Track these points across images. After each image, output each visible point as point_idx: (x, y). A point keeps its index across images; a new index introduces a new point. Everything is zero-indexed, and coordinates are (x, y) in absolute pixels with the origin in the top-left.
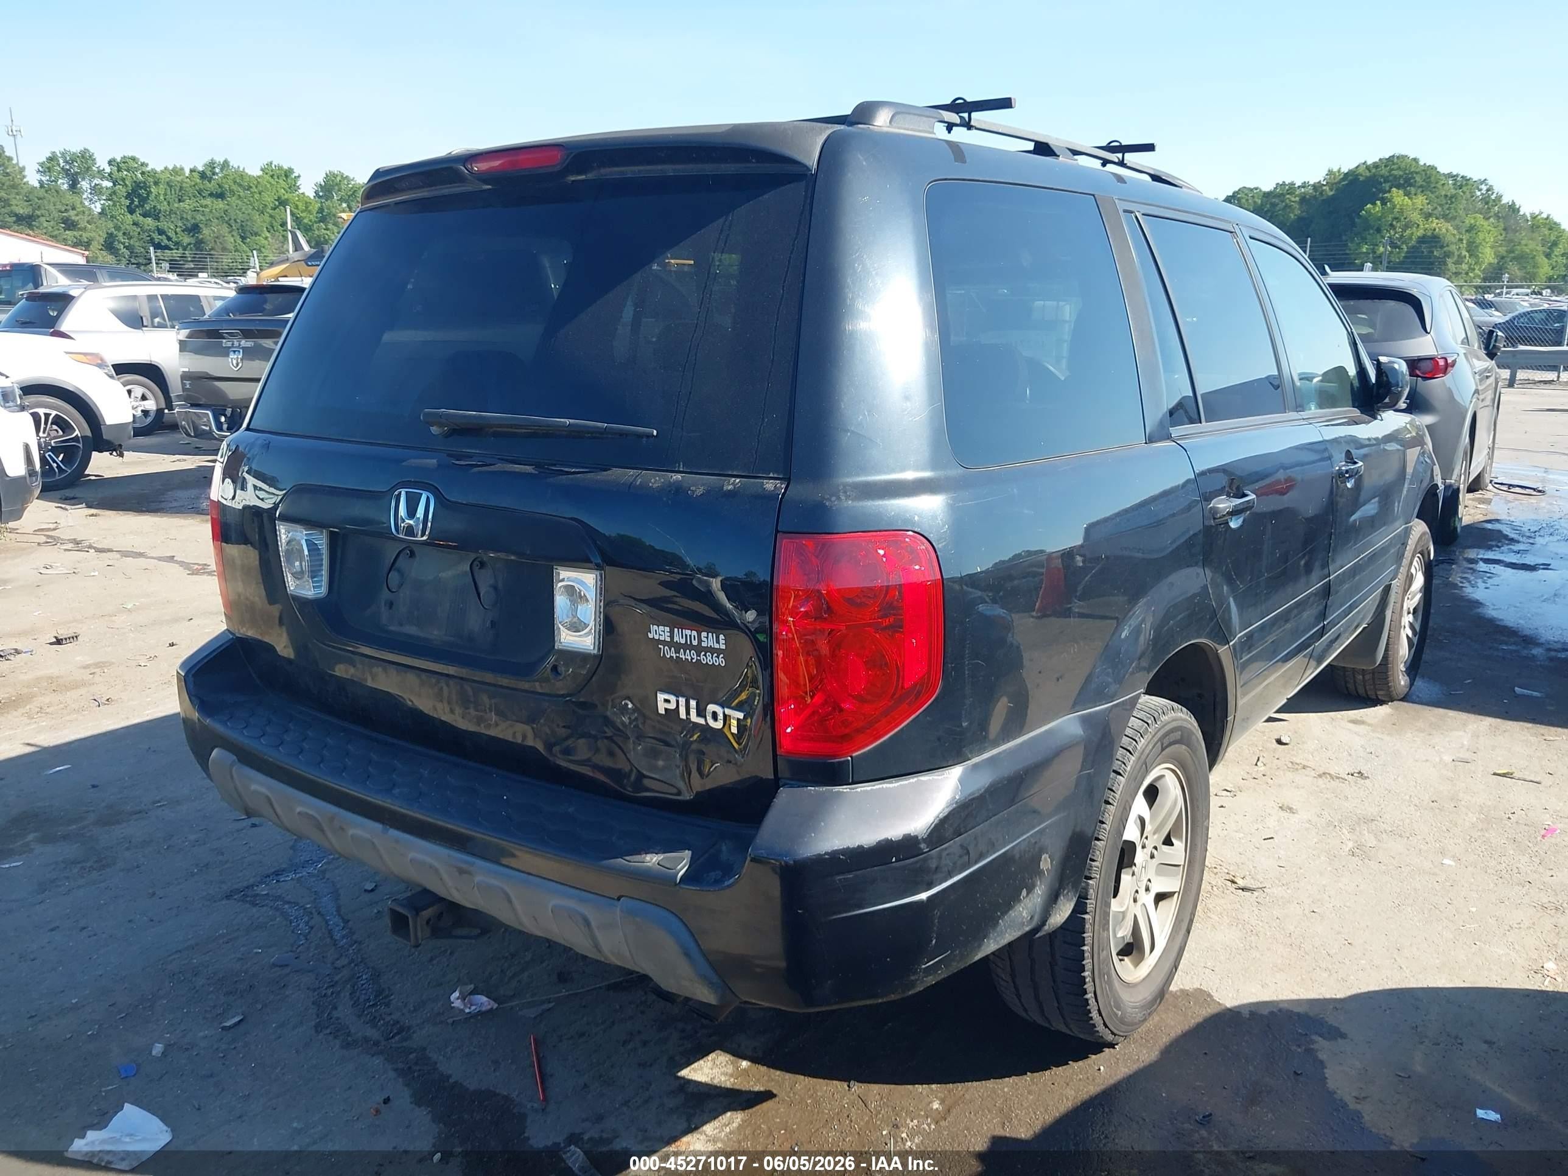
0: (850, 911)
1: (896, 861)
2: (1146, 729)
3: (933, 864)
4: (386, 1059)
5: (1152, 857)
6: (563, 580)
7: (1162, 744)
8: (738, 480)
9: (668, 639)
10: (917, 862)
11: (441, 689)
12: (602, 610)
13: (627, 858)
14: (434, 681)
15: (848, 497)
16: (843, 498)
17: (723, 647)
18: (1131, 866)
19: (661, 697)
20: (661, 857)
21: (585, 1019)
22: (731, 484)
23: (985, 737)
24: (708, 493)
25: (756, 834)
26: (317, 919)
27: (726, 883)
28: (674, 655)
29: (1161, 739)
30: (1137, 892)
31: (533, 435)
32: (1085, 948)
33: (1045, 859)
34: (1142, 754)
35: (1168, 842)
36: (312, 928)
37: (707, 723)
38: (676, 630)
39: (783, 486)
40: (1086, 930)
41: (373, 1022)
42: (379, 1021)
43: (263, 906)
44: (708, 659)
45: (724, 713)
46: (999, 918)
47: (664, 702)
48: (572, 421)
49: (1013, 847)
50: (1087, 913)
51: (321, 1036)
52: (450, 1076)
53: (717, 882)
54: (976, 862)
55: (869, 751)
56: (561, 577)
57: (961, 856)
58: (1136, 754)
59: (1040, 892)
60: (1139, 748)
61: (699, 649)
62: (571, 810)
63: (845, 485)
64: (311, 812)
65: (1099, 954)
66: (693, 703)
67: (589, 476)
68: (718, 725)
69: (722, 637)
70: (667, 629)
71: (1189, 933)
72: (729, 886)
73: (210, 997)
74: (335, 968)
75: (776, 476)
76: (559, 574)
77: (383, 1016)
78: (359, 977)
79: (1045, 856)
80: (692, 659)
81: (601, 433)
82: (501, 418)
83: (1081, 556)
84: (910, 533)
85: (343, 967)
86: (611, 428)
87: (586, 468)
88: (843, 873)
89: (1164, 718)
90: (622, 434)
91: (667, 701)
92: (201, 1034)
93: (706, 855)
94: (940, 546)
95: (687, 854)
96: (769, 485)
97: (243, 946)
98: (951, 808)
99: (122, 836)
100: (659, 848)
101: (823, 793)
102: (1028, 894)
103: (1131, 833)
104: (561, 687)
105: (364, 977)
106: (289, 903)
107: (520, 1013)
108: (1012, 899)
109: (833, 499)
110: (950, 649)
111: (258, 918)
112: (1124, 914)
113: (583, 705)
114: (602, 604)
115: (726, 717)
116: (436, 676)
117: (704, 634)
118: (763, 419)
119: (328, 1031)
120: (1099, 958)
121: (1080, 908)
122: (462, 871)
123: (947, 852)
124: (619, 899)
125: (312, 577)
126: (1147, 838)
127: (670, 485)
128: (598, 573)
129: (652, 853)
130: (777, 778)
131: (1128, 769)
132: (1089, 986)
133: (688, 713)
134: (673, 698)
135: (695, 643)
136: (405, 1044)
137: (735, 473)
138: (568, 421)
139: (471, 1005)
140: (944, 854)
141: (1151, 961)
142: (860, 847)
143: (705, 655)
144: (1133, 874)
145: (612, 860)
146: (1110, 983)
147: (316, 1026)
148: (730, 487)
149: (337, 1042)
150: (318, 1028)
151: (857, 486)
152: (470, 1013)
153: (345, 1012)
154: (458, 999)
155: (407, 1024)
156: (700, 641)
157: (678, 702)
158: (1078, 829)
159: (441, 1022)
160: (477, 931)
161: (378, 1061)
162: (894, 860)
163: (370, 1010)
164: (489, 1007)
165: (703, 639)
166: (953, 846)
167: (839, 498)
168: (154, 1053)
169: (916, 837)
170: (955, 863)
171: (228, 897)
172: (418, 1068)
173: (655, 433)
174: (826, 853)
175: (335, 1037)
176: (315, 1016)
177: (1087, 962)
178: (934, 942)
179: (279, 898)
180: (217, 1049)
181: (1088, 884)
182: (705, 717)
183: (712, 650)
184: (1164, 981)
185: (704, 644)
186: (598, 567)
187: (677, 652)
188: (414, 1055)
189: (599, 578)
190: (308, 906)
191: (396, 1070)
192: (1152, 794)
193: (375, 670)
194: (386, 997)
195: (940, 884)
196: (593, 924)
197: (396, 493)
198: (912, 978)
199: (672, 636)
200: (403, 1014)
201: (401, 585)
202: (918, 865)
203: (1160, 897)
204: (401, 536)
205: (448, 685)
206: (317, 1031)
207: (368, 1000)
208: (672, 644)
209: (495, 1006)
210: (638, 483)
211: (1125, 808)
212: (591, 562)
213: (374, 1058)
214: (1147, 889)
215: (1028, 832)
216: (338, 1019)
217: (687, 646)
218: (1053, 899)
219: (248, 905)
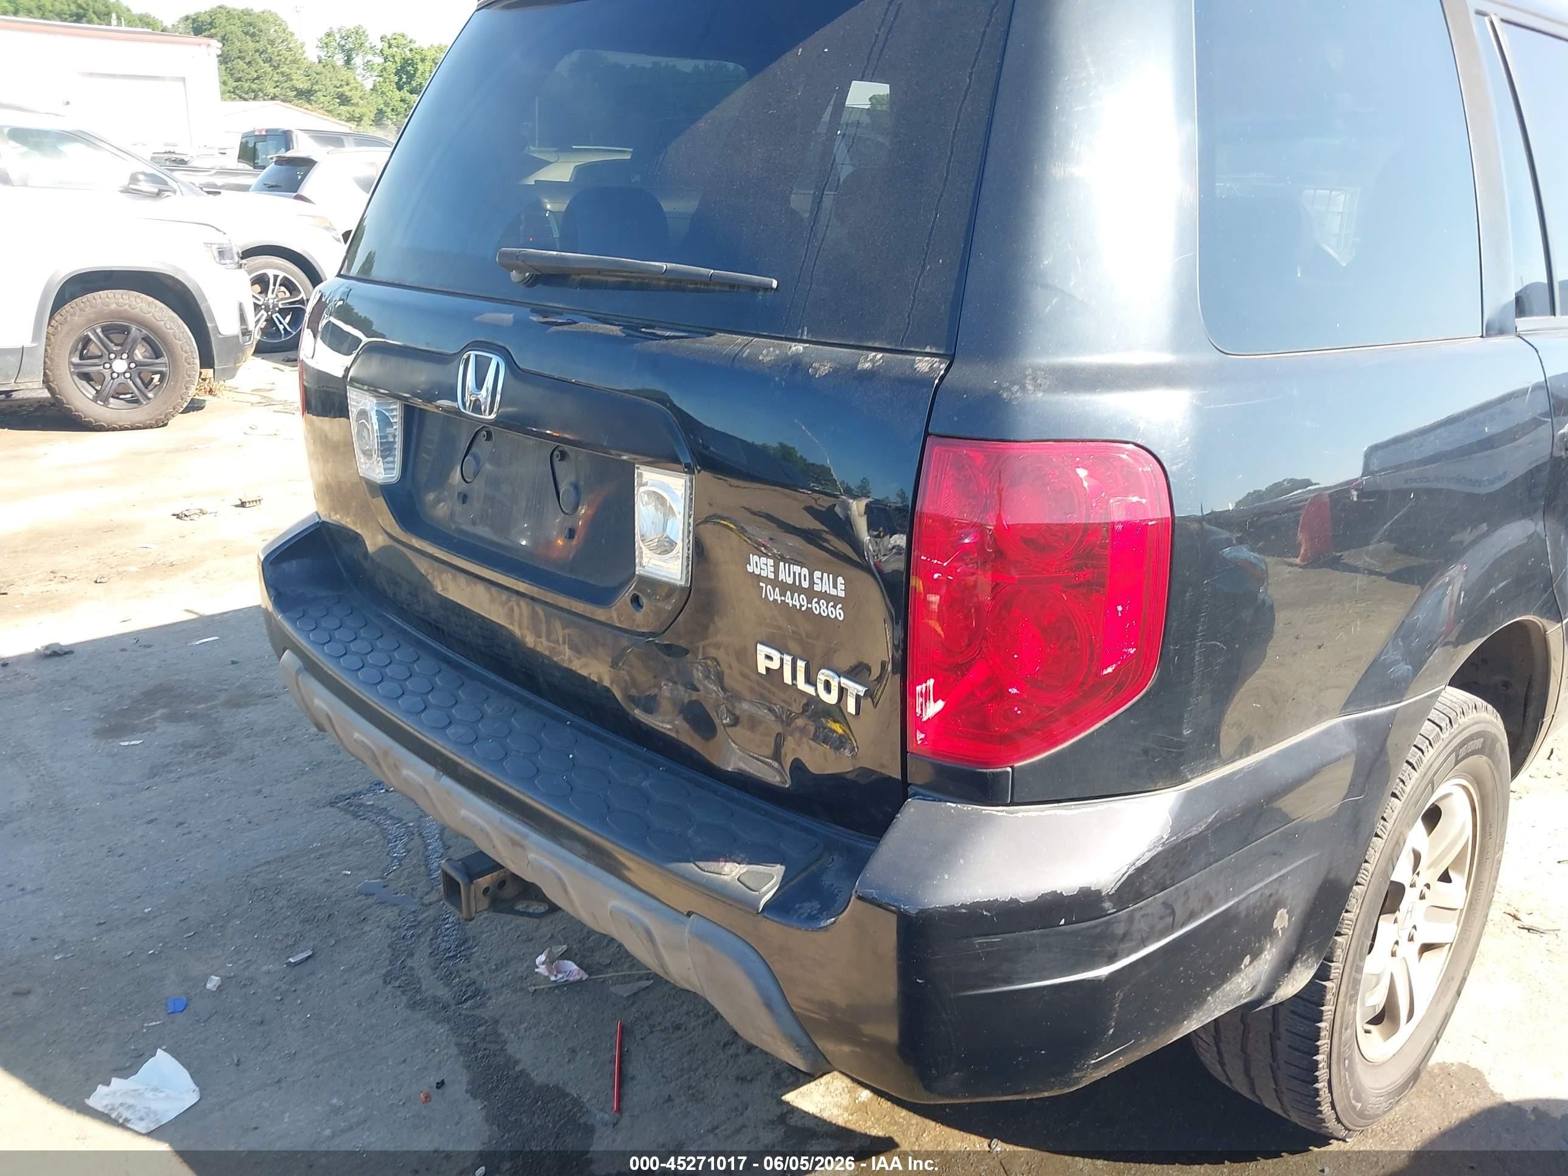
0: (992, 986)
1: (1065, 924)
2: (1438, 735)
3: (1120, 930)
4: (451, 1029)
5: (1422, 897)
6: (645, 484)
7: (1457, 756)
8: (880, 355)
9: (772, 576)
10: (1096, 927)
11: (512, 610)
12: (691, 528)
13: (702, 864)
14: (504, 598)
15: (1038, 387)
16: (1030, 387)
17: (842, 594)
18: (1394, 912)
19: (762, 650)
20: (742, 869)
21: (685, 1007)
22: (870, 360)
23: (1217, 750)
24: (835, 372)
25: (872, 852)
26: (417, 840)
27: (823, 924)
28: (779, 599)
29: (1456, 750)
30: (1397, 943)
31: (625, 286)
32: (1321, 1025)
33: (1282, 916)
34: (1428, 769)
35: (1445, 878)
36: (409, 851)
37: (818, 695)
38: (782, 564)
39: (943, 366)
40: (1326, 1002)
41: (447, 979)
42: (455, 977)
43: (365, 819)
44: (822, 609)
45: (839, 683)
46: (1208, 994)
47: (766, 658)
48: (669, 265)
49: (1238, 903)
50: (1329, 980)
51: (389, 988)
52: (516, 1063)
53: (812, 918)
54: (1183, 925)
55: (1039, 760)
56: (644, 480)
57: (1161, 918)
58: (1421, 770)
59: (1269, 956)
60: (1425, 760)
61: (810, 594)
62: (646, 784)
63: (1035, 369)
64: (366, 741)
65: (1341, 1033)
66: (801, 665)
67: (686, 343)
68: (832, 699)
69: (840, 580)
70: (771, 562)
71: (1459, 995)
72: (825, 928)
73: (285, 922)
74: (422, 904)
75: (934, 351)
76: (640, 475)
77: (461, 973)
78: (444, 919)
79: (1282, 913)
80: (801, 606)
81: (706, 284)
82: (586, 261)
83: (1356, 490)
84: (1130, 447)
85: (431, 904)
86: (719, 277)
87: (684, 331)
88: (986, 935)
89: (1463, 720)
90: (734, 285)
91: (769, 657)
92: (265, 968)
93: (804, 874)
94: (1174, 468)
95: (778, 870)
96: (923, 364)
97: (334, 864)
98: (1154, 853)
99: (245, 721)
100: (743, 855)
101: (968, 813)
102: (1251, 963)
103: (1402, 873)
104: (642, 620)
105: (450, 920)
106: (392, 818)
107: (612, 989)
108: (1231, 966)
109: (1015, 388)
110: (1175, 624)
111: (356, 833)
112: (1378, 977)
113: (668, 649)
114: (691, 521)
115: (842, 691)
116: (506, 592)
117: (817, 574)
118: (924, 267)
119: (397, 984)
120: (1340, 1038)
121: (1323, 974)
122: (514, 843)
123: (1142, 913)
124: (689, 914)
125: (384, 457)
126: (1418, 874)
127: (787, 358)
128: (687, 477)
129: (734, 861)
130: (904, 783)
131: (1408, 789)
132: (1322, 1073)
133: (794, 677)
134: (775, 655)
135: (805, 585)
136: (477, 1012)
137: (877, 345)
138: (664, 266)
139: (559, 972)
140: (1138, 915)
141: (1406, 1029)
142: (1014, 901)
143: (818, 603)
144: (1396, 921)
145: (683, 865)
146: (1351, 1069)
147: (386, 975)
148: (868, 365)
149: (404, 998)
150: (387, 979)
151: (1052, 371)
152: (555, 981)
153: (421, 962)
154: (543, 963)
155: (484, 987)
156: (812, 583)
157: (782, 660)
158: (1332, 876)
159: (522, 989)
160: (542, 908)
161: (442, 1029)
162: (1063, 922)
163: (447, 963)
164: (578, 977)
165: (816, 580)
166: (1152, 904)
167: (1023, 388)
168: (209, 986)
169: (1099, 892)
170: (1152, 928)
171: (332, 804)
172: (485, 1045)
173: (775, 284)
174: (963, 906)
175: (403, 992)
176: (387, 962)
177: (1323, 1043)
178: (1111, 1031)
179: (384, 811)
180: (277, 989)
181: (1335, 942)
182: (815, 686)
183: (824, 596)
184: (1421, 1057)
185: (817, 588)
186: (689, 470)
187: (782, 594)
188: (483, 1028)
189: (688, 484)
190: (411, 824)
191: (458, 1045)
192: (1432, 817)
193: (444, 576)
194: (469, 948)
195: (1128, 955)
196: (659, 941)
197: (465, 356)
198: (1076, 1075)
199: (776, 572)
200: (482, 973)
201: (476, 474)
202: (1098, 930)
203: (1426, 948)
204: (467, 412)
205: (519, 605)
206: (385, 982)
207: (448, 950)
208: (775, 583)
209: (585, 976)
210: (744, 355)
211: (1397, 843)
212: (680, 463)
213: (439, 1026)
214: (1411, 939)
215: (1262, 880)
216: (412, 969)
217: (795, 589)
218: (1286, 965)
219: (349, 816)
